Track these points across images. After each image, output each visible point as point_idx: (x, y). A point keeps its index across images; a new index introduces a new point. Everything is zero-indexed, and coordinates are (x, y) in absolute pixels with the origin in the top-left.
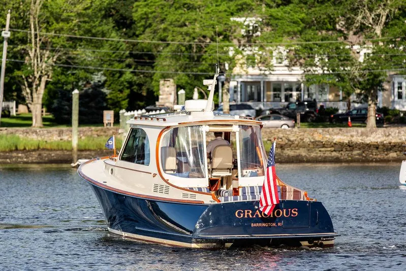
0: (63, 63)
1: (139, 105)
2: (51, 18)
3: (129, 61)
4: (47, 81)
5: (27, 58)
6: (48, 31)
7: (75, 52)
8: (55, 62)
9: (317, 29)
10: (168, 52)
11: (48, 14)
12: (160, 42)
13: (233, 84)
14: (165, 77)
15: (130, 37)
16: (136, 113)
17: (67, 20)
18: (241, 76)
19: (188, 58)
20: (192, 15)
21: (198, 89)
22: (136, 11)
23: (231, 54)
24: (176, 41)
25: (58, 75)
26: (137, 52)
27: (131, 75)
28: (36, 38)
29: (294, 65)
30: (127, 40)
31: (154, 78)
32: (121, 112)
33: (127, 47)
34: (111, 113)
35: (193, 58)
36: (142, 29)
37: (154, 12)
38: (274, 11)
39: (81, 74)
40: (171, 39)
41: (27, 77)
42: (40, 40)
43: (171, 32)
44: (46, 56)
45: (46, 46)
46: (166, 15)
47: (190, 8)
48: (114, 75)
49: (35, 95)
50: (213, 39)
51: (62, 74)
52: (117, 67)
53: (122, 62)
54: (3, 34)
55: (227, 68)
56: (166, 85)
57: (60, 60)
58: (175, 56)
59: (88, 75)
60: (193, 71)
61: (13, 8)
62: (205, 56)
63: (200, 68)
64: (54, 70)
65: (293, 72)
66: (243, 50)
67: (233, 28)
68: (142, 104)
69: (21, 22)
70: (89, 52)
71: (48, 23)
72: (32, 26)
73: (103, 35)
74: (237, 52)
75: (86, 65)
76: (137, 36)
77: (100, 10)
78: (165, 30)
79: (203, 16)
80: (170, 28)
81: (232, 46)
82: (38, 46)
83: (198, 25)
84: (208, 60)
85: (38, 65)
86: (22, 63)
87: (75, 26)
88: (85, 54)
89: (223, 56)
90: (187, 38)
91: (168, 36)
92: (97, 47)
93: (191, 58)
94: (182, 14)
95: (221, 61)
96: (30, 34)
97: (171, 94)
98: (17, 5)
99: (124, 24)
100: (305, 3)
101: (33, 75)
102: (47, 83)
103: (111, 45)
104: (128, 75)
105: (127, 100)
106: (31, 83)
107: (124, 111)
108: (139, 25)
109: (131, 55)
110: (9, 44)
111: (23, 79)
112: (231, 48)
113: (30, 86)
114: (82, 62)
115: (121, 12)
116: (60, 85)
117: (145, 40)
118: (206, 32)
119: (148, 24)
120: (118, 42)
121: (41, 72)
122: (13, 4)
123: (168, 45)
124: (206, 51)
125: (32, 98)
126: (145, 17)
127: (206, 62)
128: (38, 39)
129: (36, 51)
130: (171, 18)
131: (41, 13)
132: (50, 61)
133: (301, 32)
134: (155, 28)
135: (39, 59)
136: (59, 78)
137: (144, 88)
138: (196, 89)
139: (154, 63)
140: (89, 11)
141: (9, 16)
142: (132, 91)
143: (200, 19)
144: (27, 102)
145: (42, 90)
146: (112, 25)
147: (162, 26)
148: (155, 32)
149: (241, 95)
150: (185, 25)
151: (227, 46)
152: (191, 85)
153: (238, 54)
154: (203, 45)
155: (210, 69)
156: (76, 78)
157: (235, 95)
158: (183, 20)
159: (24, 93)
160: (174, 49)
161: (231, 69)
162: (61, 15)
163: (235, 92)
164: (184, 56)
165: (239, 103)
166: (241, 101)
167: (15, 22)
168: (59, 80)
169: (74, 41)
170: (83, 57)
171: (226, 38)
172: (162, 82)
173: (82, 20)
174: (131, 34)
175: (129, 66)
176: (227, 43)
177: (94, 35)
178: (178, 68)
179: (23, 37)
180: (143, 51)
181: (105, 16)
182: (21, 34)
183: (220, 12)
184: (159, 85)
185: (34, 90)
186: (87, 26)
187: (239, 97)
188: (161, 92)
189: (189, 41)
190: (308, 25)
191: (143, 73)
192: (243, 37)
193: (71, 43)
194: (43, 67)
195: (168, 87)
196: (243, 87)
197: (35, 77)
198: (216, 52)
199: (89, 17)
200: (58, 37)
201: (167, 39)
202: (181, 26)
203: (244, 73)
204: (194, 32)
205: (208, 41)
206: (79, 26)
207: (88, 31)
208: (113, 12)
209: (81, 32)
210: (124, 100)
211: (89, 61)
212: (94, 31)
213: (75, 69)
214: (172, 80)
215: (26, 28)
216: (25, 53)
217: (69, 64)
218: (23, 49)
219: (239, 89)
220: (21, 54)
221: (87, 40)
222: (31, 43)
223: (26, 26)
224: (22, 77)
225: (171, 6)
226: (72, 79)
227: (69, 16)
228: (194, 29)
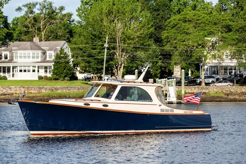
0: (131, 58)
1: (165, 76)
2: (126, 38)
3: (160, 57)
4: (124, 66)
5: (115, 56)
6: (124, 44)
7: (136, 53)
8: (128, 58)
9: (243, 43)
10: (177, 53)
11: (125, 37)
12: (174, 49)
13: (206, 67)
14: (176, 64)
15: (160, 46)
16: (163, 80)
17: (133, 39)
18: (209, 64)
19: (186, 56)
20: (188, 37)
21: (191, 69)
22: (163, 35)
23: (205, 54)
24: (181, 48)
25: (129, 63)
26: (164, 53)
27: (161, 63)
28: (119, 47)
29: (233, 59)
30: (159, 48)
31: (171, 64)
32: (157, 79)
33: (159, 51)
34: (153, 79)
35: (189, 56)
36: (166, 43)
37: (171, 35)
38: (224, 35)
39: (139, 63)
40: (179, 47)
41: (115, 64)
42: (121, 48)
43: (178, 44)
44: (124, 55)
45: (124, 51)
46: (177, 37)
47: (187, 34)
48: (154, 63)
49: (119, 72)
50: (197, 47)
51: (131, 63)
52: (155, 60)
53: (157, 57)
54: (105, 45)
55: (203, 60)
56: (176, 68)
57: (130, 57)
58: (181, 54)
59: (142, 63)
60: (188, 61)
61: (109, 34)
62: (193, 55)
63: (192, 60)
64: (127, 61)
65: (233, 62)
66: (210, 52)
67: (206, 42)
68: (166, 76)
69: (113, 40)
70: (142, 53)
71: (124, 40)
72: (118, 42)
73: (149, 45)
74: (208, 53)
75: (141, 59)
76: (164, 46)
77: (147, 35)
78: (176, 43)
79: (193, 37)
80: (178, 42)
81: (205, 50)
82: (120, 50)
83: (190, 41)
84: (195, 56)
85: (120, 59)
86: (113, 58)
87: (136, 41)
88: (141, 54)
89: (201, 54)
90: (186, 47)
91: (177, 46)
92: (147, 51)
93: (187, 56)
94: (183, 36)
95: (201, 57)
96: (117, 45)
97: (179, 71)
98: (111, 33)
99: (158, 41)
100: (238, 31)
101: (118, 63)
102: (124, 67)
103: (152, 50)
104: (160, 63)
105: (159, 74)
106: (117, 66)
107: (158, 79)
108: (164, 41)
109: (161, 55)
110: (107, 50)
111: (114, 65)
112: (205, 51)
113: (117, 68)
114: (139, 57)
115: (157, 35)
116: (130, 68)
117: (167, 48)
118: (194, 44)
119: (168, 41)
120: (156, 49)
121: (122, 62)
122: (109, 32)
123: (177, 50)
124: (194, 53)
125: (118, 73)
126: (167, 38)
127: (194, 57)
128: (120, 48)
129: (119, 53)
130: (179, 38)
131: (121, 36)
132: (125, 57)
133: (236, 44)
134: (172, 42)
135: (121, 56)
136: (130, 65)
137: (167, 69)
138: (190, 69)
139: (171, 58)
140: (142, 35)
141: (107, 37)
142: (162, 70)
143: (191, 38)
144: (116, 75)
145: (122, 70)
146: (153, 41)
147: (175, 42)
148: (172, 44)
149: (210, 72)
150: (185, 41)
151: (203, 50)
152: (188, 67)
153: (208, 54)
154: (192, 50)
155: (196, 60)
156: (137, 65)
157: (207, 72)
158: (184, 39)
159: (114, 71)
160: (180, 51)
161: (205, 60)
162: (130, 37)
163: (207, 70)
164: (184, 55)
165: (209, 75)
166: (210, 74)
167: (110, 40)
168: (129, 65)
169: (136, 48)
170: (139, 55)
171: (203, 47)
172: (174, 66)
173: (139, 39)
174: (161, 45)
175: (160, 59)
176: (203, 49)
177: (145, 46)
178: (182, 60)
179: (114, 47)
180: (167, 53)
181: (150, 37)
182: (112, 45)
183: (200, 35)
184: (173, 68)
185: (119, 70)
186: (142, 42)
187: (209, 72)
188: (174, 71)
189: (186, 48)
190: (239, 41)
191: (167, 62)
192: (211, 46)
193: (135, 49)
194: (122, 60)
195: (177, 68)
196: (211, 69)
197: (119, 64)
198: (198, 53)
199: (143, 38)
200: (129, 47)
201: (177, 47)
202: (183, 42)
203: (211, 62)
204: (189, 44)
205: (195, 48)
206: (138, 42)
207: (142, 44)
208: (153, 36)
209: (139, 45)
210: (158, 74)
211: (143, 57)
212: (145, 44)
213: (136, 60)
214: (179, 65)
215: (115, 43)
216: (114, 54)
217: (134, 58)
218: (114, 52)
219: (209, 69)
220: (113, 54)
221: (142, 48)
222: (117, 49)
223: (115, 42)
224: (113, 64)
225: (178, 33)
226: (135, 65)
227: (134, 37)
228: (189, 43)
